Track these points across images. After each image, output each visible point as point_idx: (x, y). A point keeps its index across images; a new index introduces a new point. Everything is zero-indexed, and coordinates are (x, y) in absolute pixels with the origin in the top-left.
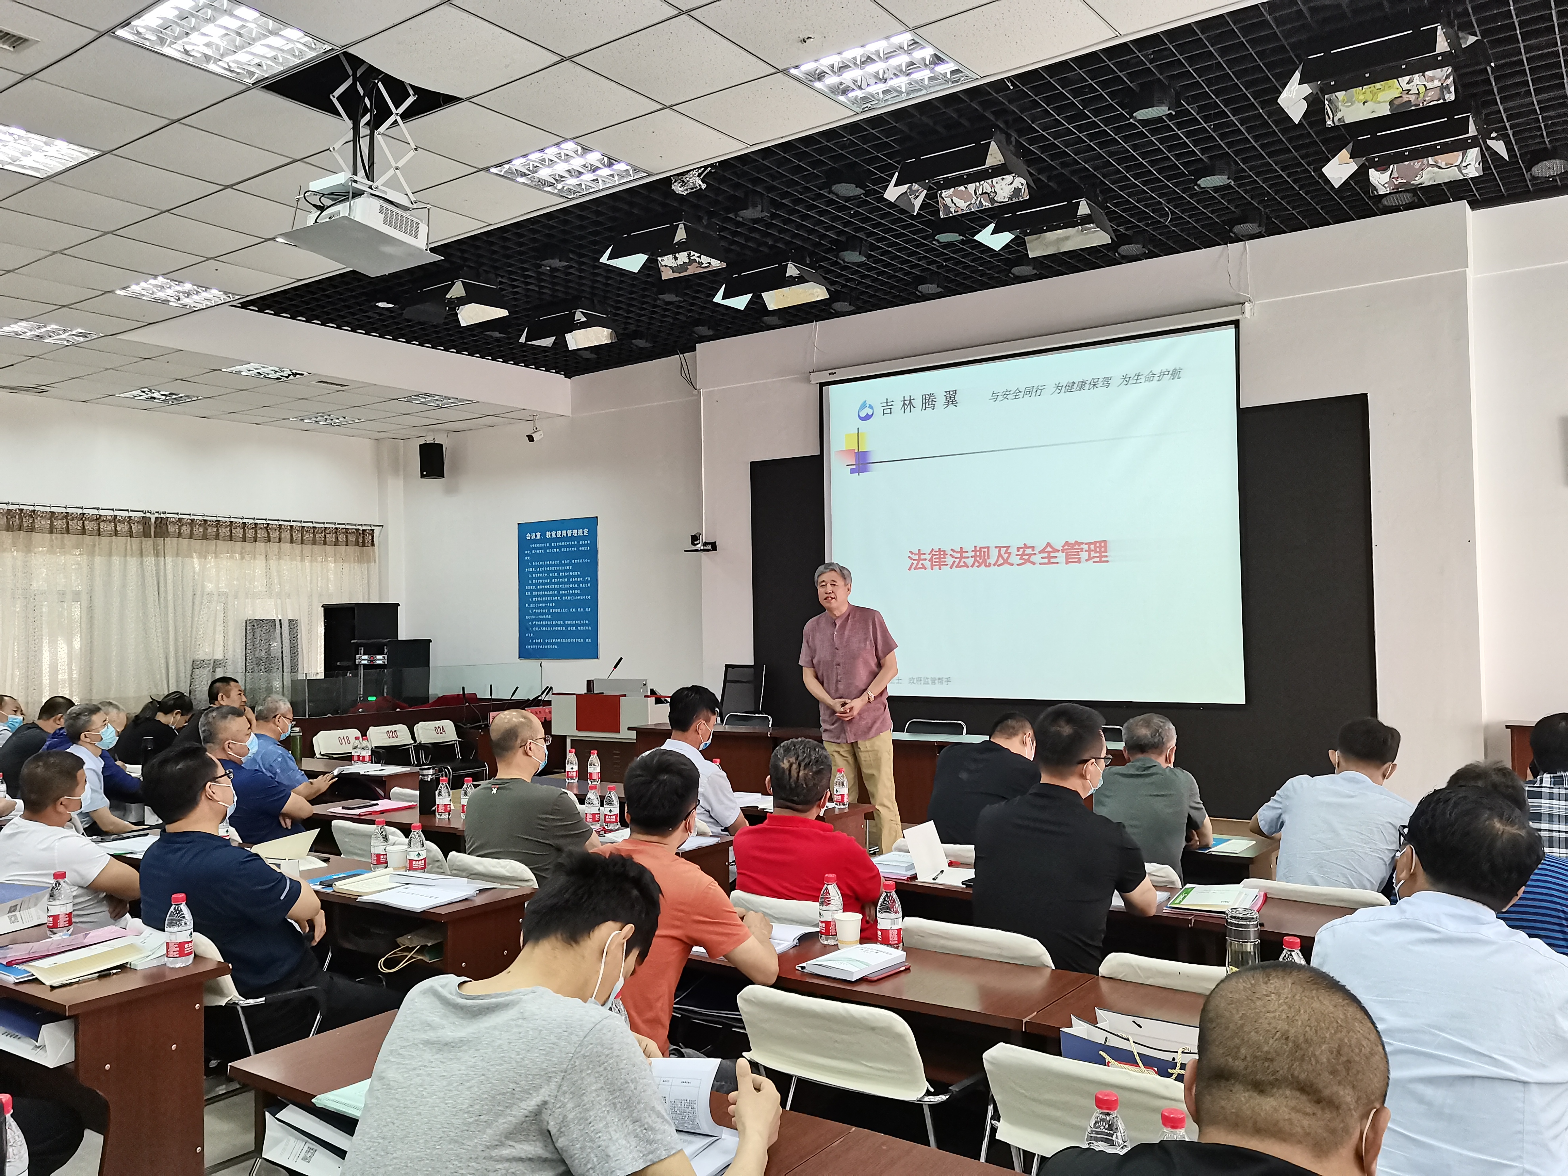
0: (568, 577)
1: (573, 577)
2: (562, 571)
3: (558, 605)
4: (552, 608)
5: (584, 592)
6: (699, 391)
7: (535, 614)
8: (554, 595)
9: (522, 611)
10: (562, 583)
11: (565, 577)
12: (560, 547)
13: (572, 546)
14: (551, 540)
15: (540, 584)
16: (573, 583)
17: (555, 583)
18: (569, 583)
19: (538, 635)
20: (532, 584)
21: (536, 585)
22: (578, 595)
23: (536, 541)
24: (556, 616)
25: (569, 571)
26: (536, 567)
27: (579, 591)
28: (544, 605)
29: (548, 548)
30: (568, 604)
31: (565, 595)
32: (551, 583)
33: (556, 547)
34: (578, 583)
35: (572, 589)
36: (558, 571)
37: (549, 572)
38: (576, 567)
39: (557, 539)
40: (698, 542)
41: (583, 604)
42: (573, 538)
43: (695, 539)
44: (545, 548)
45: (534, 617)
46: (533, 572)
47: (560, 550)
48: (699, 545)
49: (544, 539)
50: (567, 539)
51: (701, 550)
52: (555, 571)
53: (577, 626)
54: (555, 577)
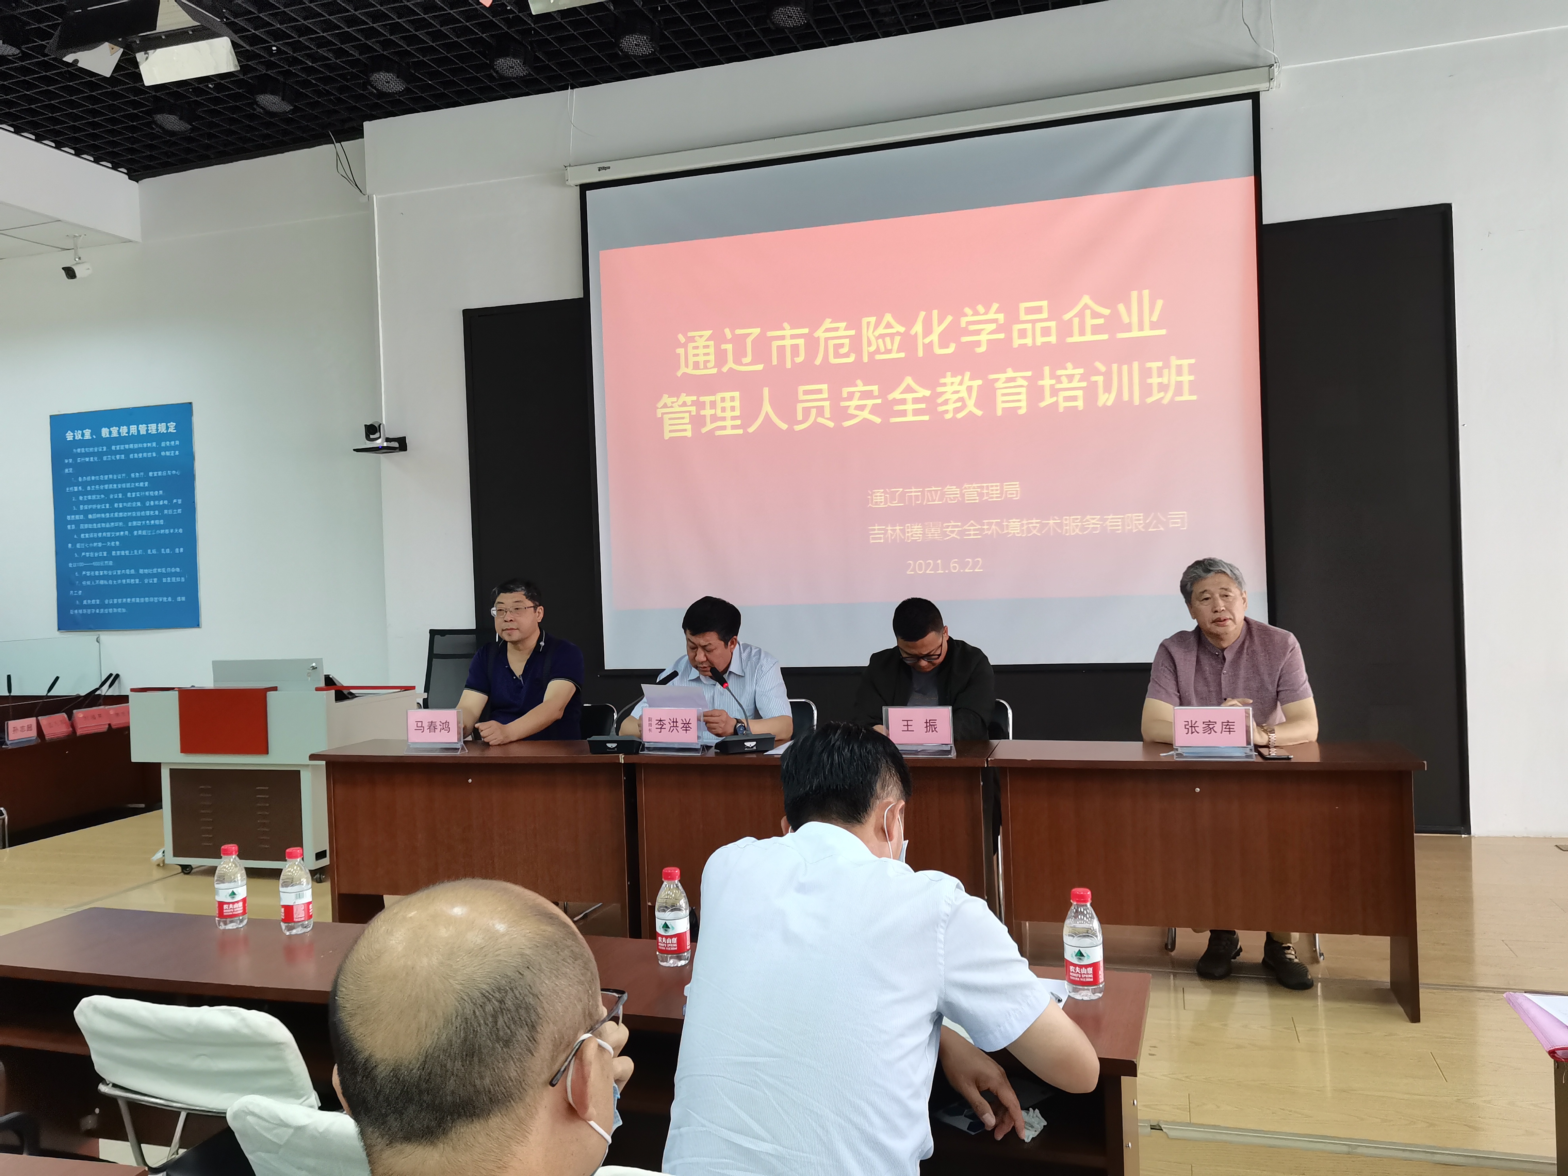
0: (143, 499)
1: (151, 498)
2: (132, 490)
3: (126, 543)
4: (116, 548)
5: (171, 521)
6: (370, 198)
7: (85, 559)
8: (118, 529)
9: (63, 555)
10: (132, 509)
11: (136, 499)
12: (127, 452)
13: (147, 450)
14: (110, 441)
15: (92, 511)
16: (150, 508)
17: (119, 510)
18: (144, 508)
19: (93, 591)
20: (78, 512)
21: (86, 513)
22: (160, 527)
23: (83, 443)
24: (121, 562)
25: (144, 489)
26: (85, 484)
27: (162, 522)
28: (100, 544)
29: (106, 453)
30: (143, 543)
31: (137, 528)
32: (112, 510)
33: (120, 452)
34: (161, 508)
35: (150, 518)
36: (124, 491)
37: (107, 492)
38: (155, 483)
39: (120, 440)
40: (377, 435)
41: (171, 541)
42: (149, 437)
43: (372, 430)
44: (100, 455)
45: (81, 564)
46: (79, 493)
47: (127, 456)
48: (379, 441)
49: (97, 440)
50: (139, 438)
51: (383, 448)
52: (117, 491)
53: (159, 576)
54: (118, 500)
